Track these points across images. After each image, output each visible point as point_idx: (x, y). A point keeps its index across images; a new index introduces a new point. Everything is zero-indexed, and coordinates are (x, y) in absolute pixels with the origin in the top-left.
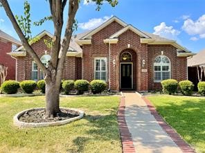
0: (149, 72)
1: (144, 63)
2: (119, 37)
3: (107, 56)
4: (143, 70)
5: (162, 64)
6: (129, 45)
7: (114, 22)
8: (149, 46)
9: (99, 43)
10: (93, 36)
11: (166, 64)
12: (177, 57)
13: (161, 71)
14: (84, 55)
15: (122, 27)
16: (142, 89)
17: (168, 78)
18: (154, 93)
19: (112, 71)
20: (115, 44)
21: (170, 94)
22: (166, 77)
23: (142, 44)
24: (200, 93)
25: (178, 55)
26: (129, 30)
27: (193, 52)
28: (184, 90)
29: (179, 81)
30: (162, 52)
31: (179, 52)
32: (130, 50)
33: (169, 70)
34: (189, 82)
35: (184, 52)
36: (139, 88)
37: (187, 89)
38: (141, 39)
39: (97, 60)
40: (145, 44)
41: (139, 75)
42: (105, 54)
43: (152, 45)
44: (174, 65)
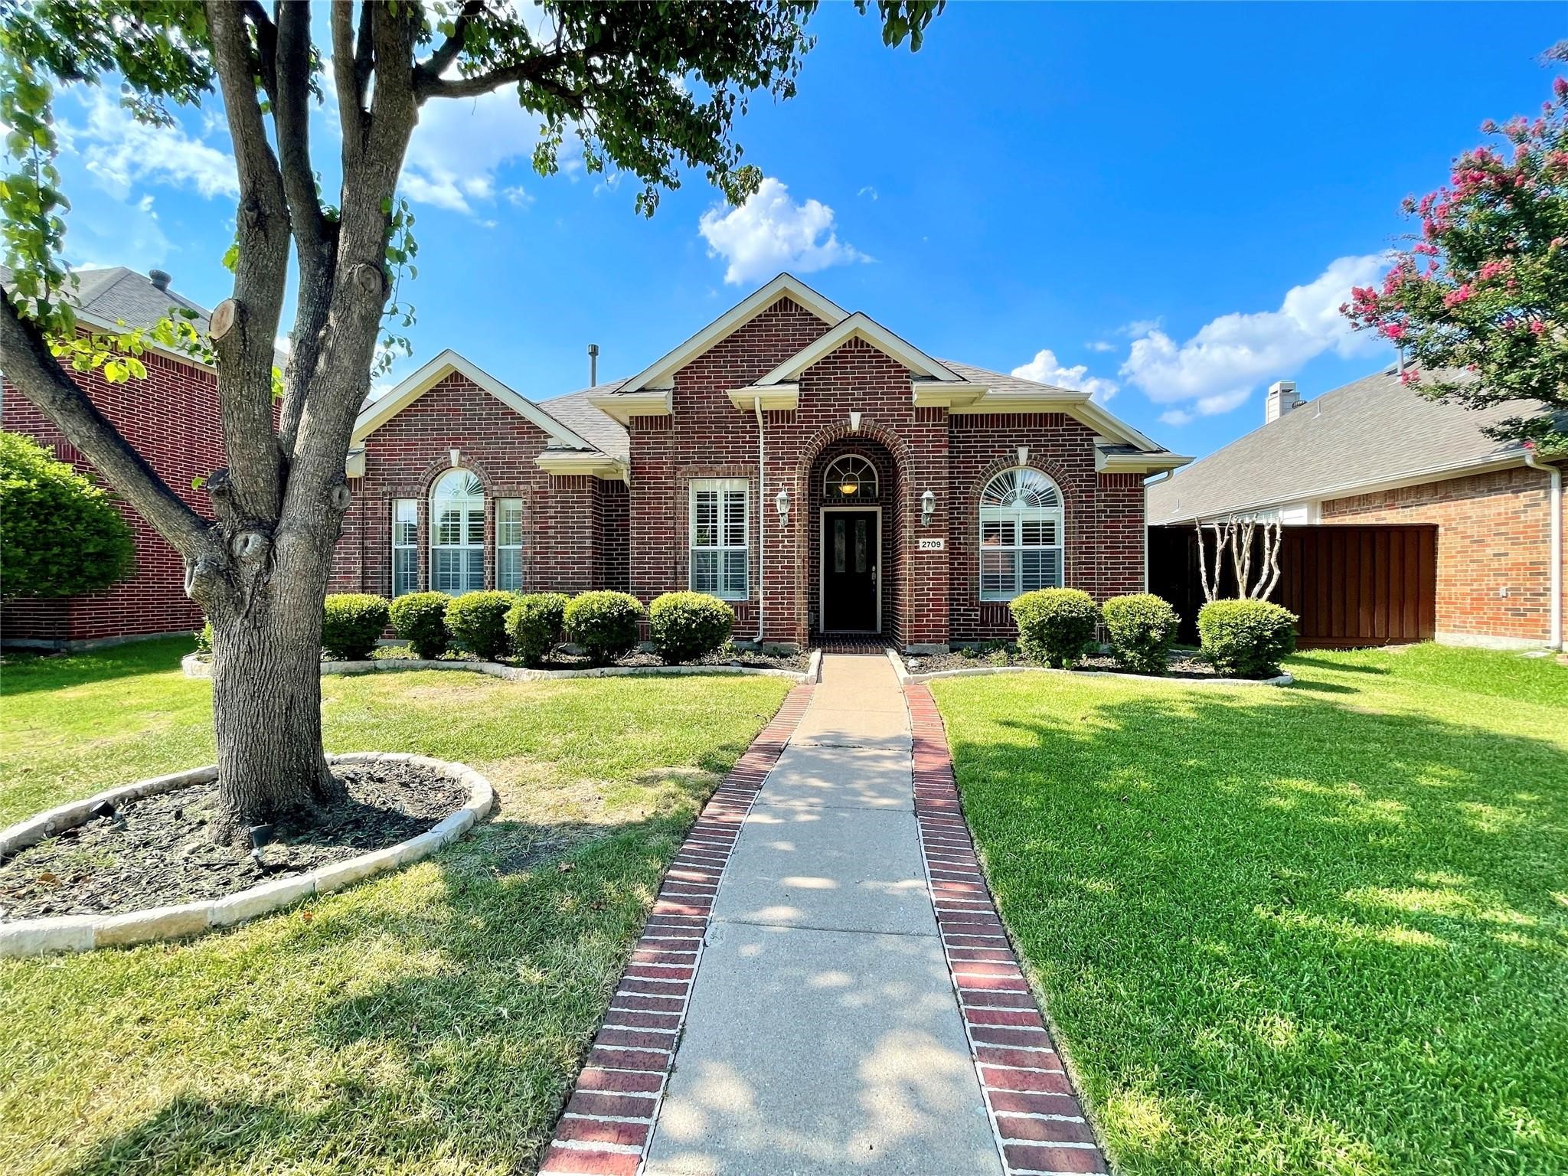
0: (953, 547)
1: (928, 509)
2: (806, 381)
3: (751, 475)
4: (926, 544)
5: (1018, 512)
6: (855, 419)
7: (785, 304)
8: (957, 421)
9: (709, 408)
10: (681, 376)
11: (1041, 514)
12: (1094, 477)
13: (1019, 545)
14: (636, 469)
15: (822, 328)
16: (918, 638)
17: (1050, 582)
18: (980, 654)
19: (772, 546)
20: (788, 415)
21: (1056, 664)
22: (1039, 574)
23: (921, 413)
24: (1211, 659)
25: (1104, 463)
26: (857, 343)
27: (1176, 451)
28: (1128, 644)
29: (1102, 597)
30: (1023, 453)
31: (1107, 450)
32: (864, 442)
33: (1060, 544)
34: (1156, 601)
35: (1129, 448)
36: (905, 631)
37: (1143, 639)
38: (916, 386)
39: (702, 496)
40: (937, 412)
41: (907, 564)
42: (742, 462)
43: (975, 419)
44: (1079, 517)
